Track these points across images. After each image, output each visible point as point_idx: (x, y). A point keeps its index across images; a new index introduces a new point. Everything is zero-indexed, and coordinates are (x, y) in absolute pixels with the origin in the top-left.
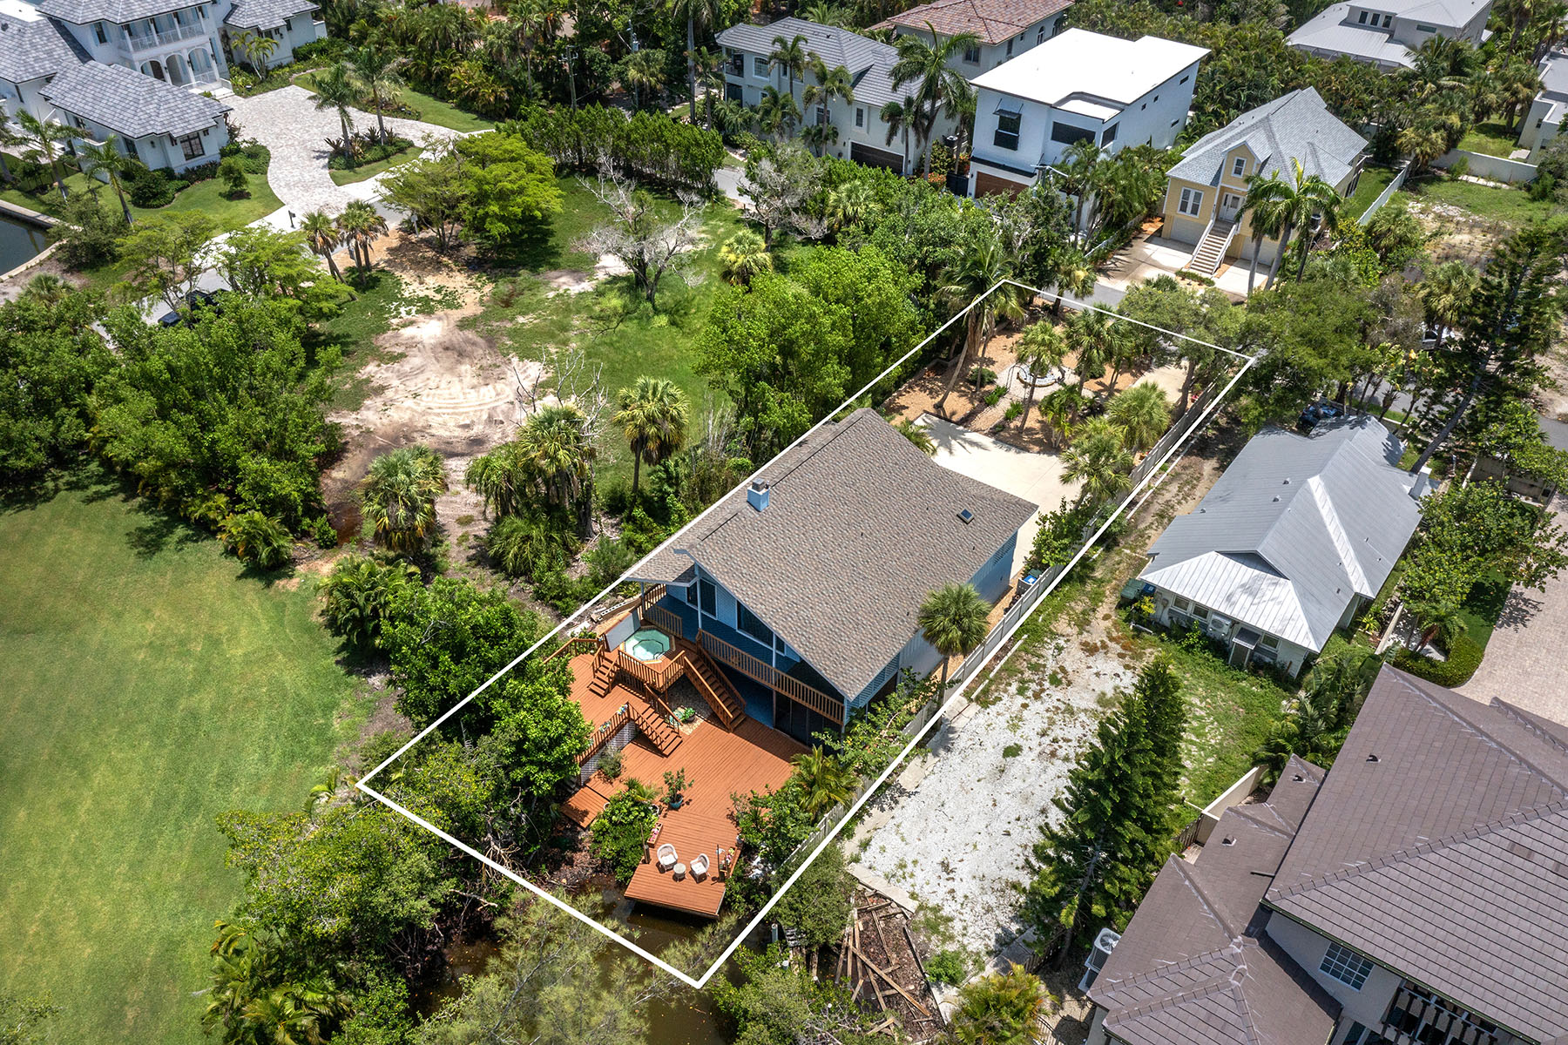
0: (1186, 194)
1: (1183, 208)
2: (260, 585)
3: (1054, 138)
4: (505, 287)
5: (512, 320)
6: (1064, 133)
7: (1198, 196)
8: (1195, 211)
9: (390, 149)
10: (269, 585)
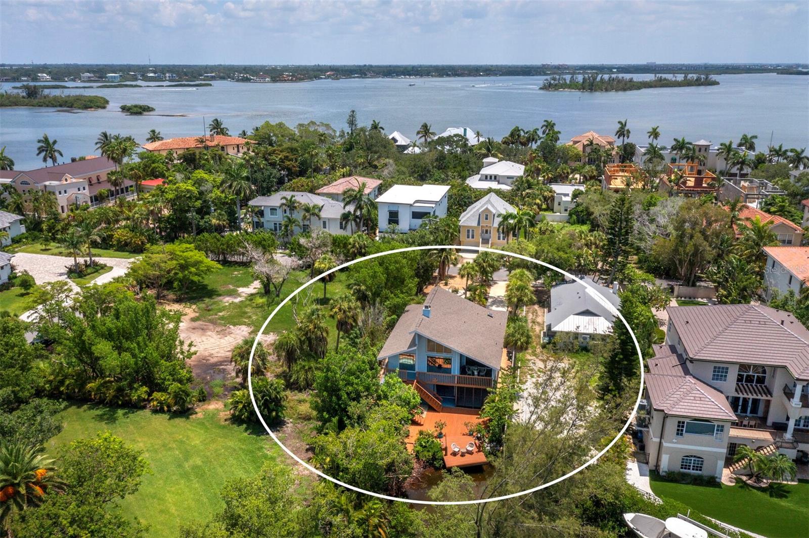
0: (468, 231)
1: (468, 237)
2: (184, 419)
3: (413, 217)
4: (202, 305)
5: (216, 315)
6: (416, 215)
7: (473, 231)
8: (473, 237)
9: (97, 268)
10: (188, 418)
